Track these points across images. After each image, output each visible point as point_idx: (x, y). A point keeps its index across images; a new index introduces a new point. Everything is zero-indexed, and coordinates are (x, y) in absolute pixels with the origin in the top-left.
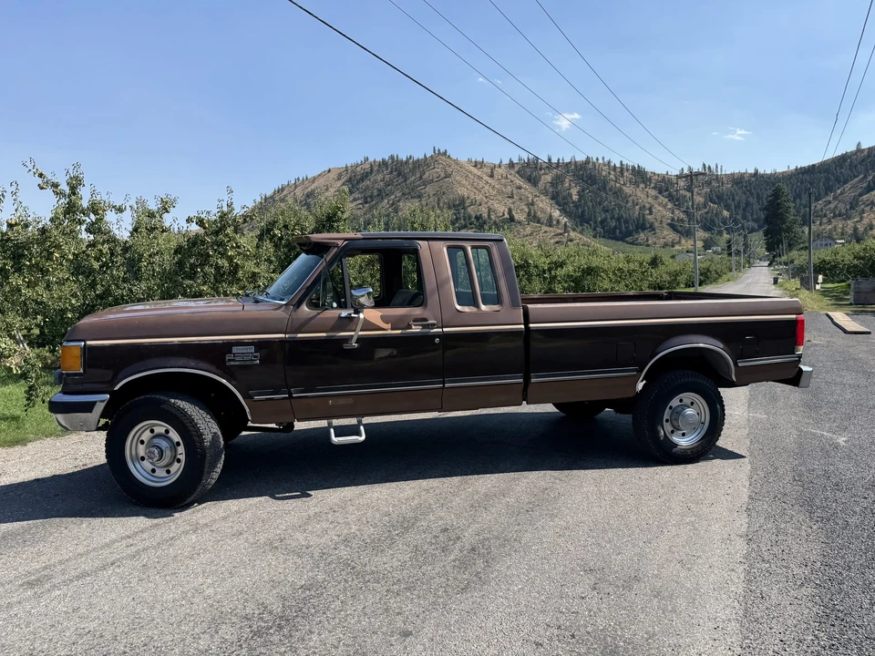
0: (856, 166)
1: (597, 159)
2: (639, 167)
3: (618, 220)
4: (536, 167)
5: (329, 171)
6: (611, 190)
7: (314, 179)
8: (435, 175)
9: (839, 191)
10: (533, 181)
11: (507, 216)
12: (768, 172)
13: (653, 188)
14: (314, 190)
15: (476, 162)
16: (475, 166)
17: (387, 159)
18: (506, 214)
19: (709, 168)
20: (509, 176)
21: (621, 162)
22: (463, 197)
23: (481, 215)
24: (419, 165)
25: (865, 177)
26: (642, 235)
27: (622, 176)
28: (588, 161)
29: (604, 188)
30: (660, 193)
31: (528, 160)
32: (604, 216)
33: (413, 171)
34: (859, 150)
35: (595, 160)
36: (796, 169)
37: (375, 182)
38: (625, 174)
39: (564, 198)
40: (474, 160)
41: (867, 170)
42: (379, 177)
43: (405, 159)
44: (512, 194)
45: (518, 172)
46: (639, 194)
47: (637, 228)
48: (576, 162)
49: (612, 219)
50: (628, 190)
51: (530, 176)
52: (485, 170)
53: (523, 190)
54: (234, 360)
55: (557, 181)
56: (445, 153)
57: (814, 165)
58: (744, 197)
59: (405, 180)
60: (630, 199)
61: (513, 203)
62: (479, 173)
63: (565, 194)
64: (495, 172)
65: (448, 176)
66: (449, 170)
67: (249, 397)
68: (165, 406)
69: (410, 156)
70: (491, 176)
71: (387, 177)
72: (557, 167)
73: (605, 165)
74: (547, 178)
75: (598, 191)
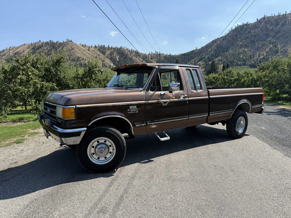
0: (196, 54)
1: (124, 47)
2: (137, 51)
4: (104, 48)
5: (24, 45)
6: (129, 58)
7: (18, 48)
8: (68, 49)
9: (192, 61)
10: (104, 53)
12: (173, 55)
13: (142, 58)
14: (18, 52)
15: (83, 45)
16: (83, 46)
17: (48, 41)
19: (157, 52)
20: (95, 51)
21: (132, 49)
22: (79, 57)
23: (86, 64)
24: (62, 45)
25: (198, 57)
27: (132, 54)
28: (121, 48)
29: (127, 57)
30: (144, 60)
31: (102, 46)
33: (59, 46)
34: (196, 50)
37: (44, 50)
38: (133, 53)
39: (114, 60)
40: (82, 44)
41: (198, 55)
42: (46, 48)
43: (56, 42)
44: (96, 57)
45: (98, 50)
46: (137, 60)
48: (117, 48)
50: (134, 58)
51: (102, 51)
52: (86, 48)
53: (100, 56)
55: (111, 54)
56: (71, 41)
57: (185, 53)
59: (56, 50)
60: (135, 61)
62: (84, 49)
63: (114, 58)
64: (90, 49)
65: (73, 49)
66: (73, 47)
67: (134, 125)
68: (107, 131)
69: (58, 41)
70: (89, 50)
71: (49, 48)
72: (111, 49)
73: (127, 50)
74: (108, 52)
75: (125, 58)
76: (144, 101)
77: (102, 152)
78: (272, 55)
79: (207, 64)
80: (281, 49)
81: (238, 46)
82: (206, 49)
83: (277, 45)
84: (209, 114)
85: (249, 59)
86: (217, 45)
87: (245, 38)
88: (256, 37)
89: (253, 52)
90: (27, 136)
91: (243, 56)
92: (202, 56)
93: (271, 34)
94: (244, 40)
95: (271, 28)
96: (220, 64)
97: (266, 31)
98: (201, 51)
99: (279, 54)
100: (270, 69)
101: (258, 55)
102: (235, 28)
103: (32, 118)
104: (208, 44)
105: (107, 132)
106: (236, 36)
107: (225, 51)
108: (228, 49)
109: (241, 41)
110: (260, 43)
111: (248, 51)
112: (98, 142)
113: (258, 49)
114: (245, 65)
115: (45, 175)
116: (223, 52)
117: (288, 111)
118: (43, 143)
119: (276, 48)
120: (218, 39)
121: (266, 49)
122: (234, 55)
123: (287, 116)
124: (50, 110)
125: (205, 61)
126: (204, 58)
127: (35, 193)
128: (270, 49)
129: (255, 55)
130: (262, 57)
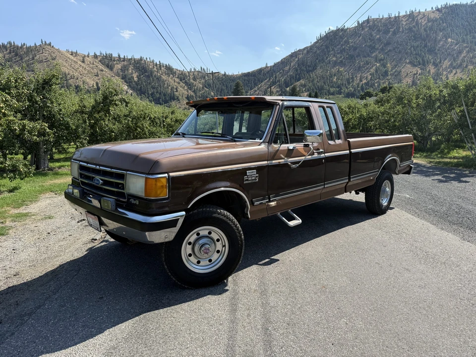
0: (266, 74)
1: (147, 59)
2: (169, 65)
3: (160, 94)
4: (111, 59)
8: (44, 58)
9: (259, 86)
10: (111, 68)
11: (95, 87)
12: (230, 74)
13: (177, 78)
15: (72, 52)
16: (72, 54)
17: (6, 43)
18: (95, 85)
19: (204, 69)
20: (95, 63)
21: (160, 61)
22: (65, 73)
23: (78, 85)
24: (32, 50)
25: (269, 79)
26: (173, 102)
27: (161, 69)
28: (141, 59)
29: (152, 75)
30: (181, 80)
31: (106, 54)
32: (152, 91)
33: (27, 53)
34: (267, 67)
35: (145, 59)
36: (242, 74)
38: (162, 68)
39: (129, 79)
40: (70, 51)
41: (270, 77)
43: (20, 45)
44: (97, 74)
45: (100, 61)
46: (170, 80)
47: (171, 99)
48: (134, 59)
49: (157, 92)
50: (164, 77)
51: (108, 64)
52: (79, 57)
53: (104, 72)
54: (247, 180)
55: (124, 69)
56: (50, 44)
57: (249, 72)
58: (220, 86)
59: (22, 59)
60: (166, 83)
61: (99, 79)
62: (75, 60)
63: (130, 76)
64: (85, 60)
65: (54, 59)
66: (54, 56)
67: (252, 203)
68: (214, 215)
69: (24, 44)
70: (83, 62)
71: (7, 56)
72: (124, 61)
73: (151, 62)
74: (118, 66)
75: (148, 77)
76: (266, 162)
77: (208, 251)
78: (379, 78)
79: (283, 90)
80: (391, 70)
81: (330, 63)
82: (281, 67)
83: (387, 64)
84: (349, 179)
85: (345, 85)
86: (298, 60)
87: (341, 51)
88: (356, 49)
89: (352, 73)
90: (10, 222)
91: (336, 79)
92: (276, 77)
93: (377, 46)
94: (338, 53)
95: (378, 36)
96: (303, 92)
97: (371, 42)
98: (273, 70)
99: (390, 77)
100: (392, 102)
101: (358, 78)
102: (325, 34)
103: (4, 186)
104: (284, 59)
105: (215, 217)
106: (327, 47)
107: (310, 71)
108: (315, 68)
109: (334, 55)
110: (363, 60)
111: (345, 72)
112: (198, 234)
113: (359, 69)
114: (340, 94)
115: (102, 297)
116: (308, 72)
117: (424, 166)
118: (49, 233)
119: (384, 68)
120: (300, 50)
121: (370, 69)
122: (323, 78)
123: (429, 176)
124: (102, 180)
125: (280, 86)
126: (279, 81)
127: (103, 334)
128: (376, 69)
129: (355, 79)
130: (364, 81)
